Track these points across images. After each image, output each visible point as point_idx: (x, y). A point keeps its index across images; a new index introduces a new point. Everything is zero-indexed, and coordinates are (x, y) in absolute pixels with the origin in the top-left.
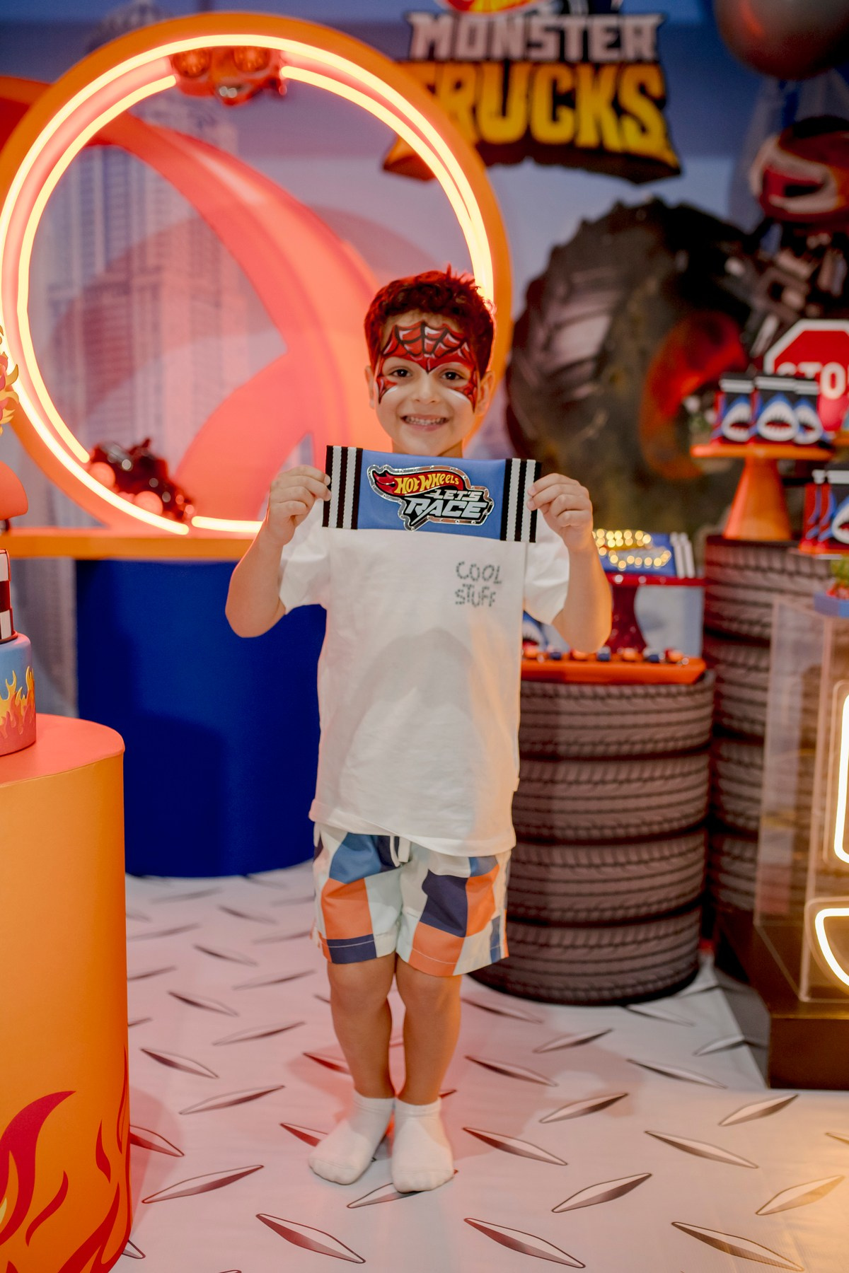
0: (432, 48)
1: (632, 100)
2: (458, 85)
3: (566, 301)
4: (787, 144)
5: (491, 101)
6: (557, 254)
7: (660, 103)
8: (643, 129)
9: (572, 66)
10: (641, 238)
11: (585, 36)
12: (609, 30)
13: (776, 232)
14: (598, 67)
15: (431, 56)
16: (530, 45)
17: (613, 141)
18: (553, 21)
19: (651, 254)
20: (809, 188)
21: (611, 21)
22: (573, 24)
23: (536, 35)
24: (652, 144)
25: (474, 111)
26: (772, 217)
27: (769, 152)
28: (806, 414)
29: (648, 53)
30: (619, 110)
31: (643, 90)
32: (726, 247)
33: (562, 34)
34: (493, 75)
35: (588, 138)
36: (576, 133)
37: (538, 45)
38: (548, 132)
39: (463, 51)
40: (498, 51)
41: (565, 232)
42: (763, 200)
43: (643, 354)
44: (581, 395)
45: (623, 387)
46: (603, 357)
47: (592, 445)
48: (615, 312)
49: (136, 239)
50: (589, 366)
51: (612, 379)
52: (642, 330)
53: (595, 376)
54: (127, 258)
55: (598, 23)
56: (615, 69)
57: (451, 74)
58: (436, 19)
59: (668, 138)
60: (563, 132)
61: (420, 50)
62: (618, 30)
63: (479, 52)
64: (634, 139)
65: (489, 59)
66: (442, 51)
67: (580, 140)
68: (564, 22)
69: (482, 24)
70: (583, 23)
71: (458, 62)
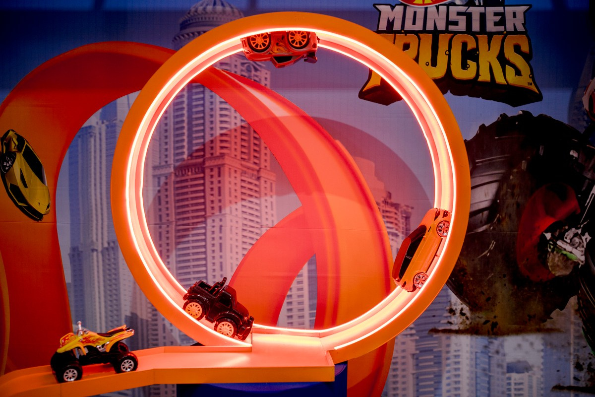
0: (390, 24)
1: (510, 54)
2: (406, 47)
5: (426, 56)
7: (527, 57)
8: (518, 72)
11: (483, 16)
12: (496, 14)
14: (490, 35)
15: (390, 29)
16: (449, 23)
17: (500, 80)
18: (463, 9)
21: (500, 9)
23: (453, 17)
29: (520, 28)
30: (503, 60)
31: (517, 49)
32: (568, 142)
33: (469, 16)
34: (427, 40)
35: (485, 77)
36: (478, 75)
37: (456, 23)
38: (459, 73)
39: (409, 26)
40: (430, 27)
42: (590, 112)
43: (518, 204)
44: (480, 230)
45: (506, 226)
46: (494, 207)
47: (486, 261)
48: (502, 181)
49: (208, 138)
50: (486, 213)
51: (499, 221)
52: (517, 191)
53: (489, 220)
54: (203, 150)
55: (490, 10)
56: (501, 37)
57: (402, 39)
58: (393, 8)
59: (533, 78)
60: (469, 74)
61: (383, 26)
62: (503, 15)
63: (419, 26)
64: (512, 78)
65: (424, 31)
66: (397, 26)
67: (480, 79)
68: (471, 9)
69: (420, 11)
70: (482, 9)
71: (407, 32)
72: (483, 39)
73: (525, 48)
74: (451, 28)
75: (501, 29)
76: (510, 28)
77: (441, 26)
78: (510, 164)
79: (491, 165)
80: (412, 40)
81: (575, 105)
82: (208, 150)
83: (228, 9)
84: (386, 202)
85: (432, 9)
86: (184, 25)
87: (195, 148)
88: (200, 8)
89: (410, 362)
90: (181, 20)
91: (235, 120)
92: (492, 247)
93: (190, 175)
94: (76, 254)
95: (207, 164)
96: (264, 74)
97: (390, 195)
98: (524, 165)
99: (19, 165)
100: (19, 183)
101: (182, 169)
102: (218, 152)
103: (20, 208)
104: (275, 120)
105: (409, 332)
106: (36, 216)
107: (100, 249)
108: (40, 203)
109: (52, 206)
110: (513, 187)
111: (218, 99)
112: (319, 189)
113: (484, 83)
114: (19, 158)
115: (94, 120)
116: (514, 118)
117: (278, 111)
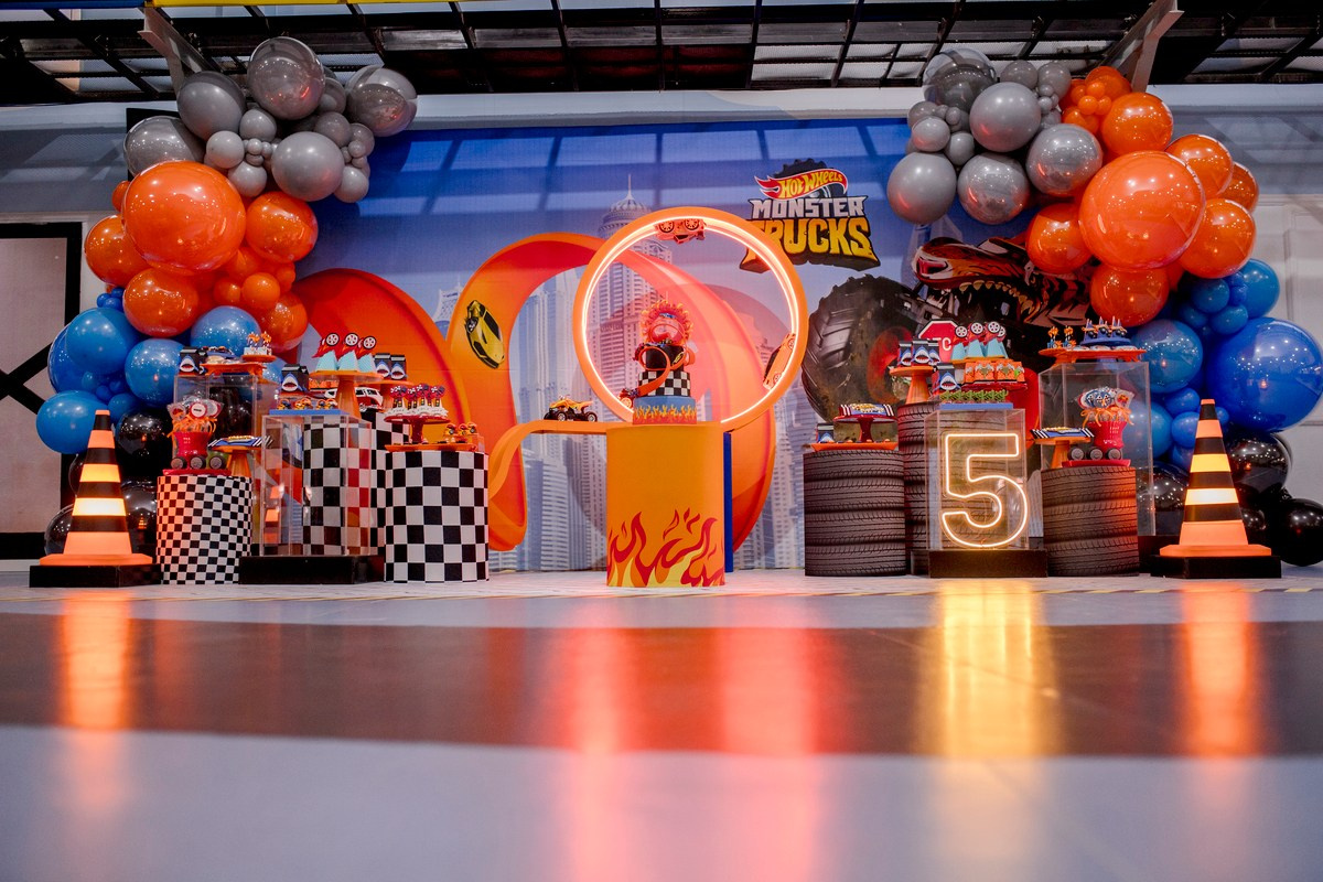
0: (761, 214)
1: (854, 233)
2: (774, 230)
3: (828, 324)
4: (926, 250)
5: (789, 236)
6: (823, 302)
7: (867, 234)
8: (861, 246)
9: (825, 219)
10: (863, 294)
11: (831, 206)
12: (841, 204)
13: (926, 288)
14: (838, 219)
15: (761, 217)
16: (805, 211)
17: (847, 251)
18: (816, 201)
19: (868, 301)
20: (939, 269)
21: (844, 200)
22: (826, 202)
23: (808, 207)
24: (865, 252)
25: (782, 240)
26: (923, 282)
27: (920, 252)
28: (934, 354)
29: (860, 213)
30: (848, 237)
31: (859, 228)
32: (902, 296)
33: (821, 206)
34: (790, 225)
35: (835, 250)
36: (830, 248)
37: (811, 211)
38: (815, 248)
39: (775, 215)
40: (792, 215)
41: (827, 293)
42: (918, 275)
43: (867, 346)
44: (838, 366)
45: (858, 362)
46: (847, 349)
47: (844, 390)
48: (853, 328)
49: (626, 302)
50: (841, 352)
51: (852, 358)
52: (865, 335)
53: (845, 358)
54: (622, 311)
55: (837, 201)
56: (846, 220)
57: (770, 225)
58: (763, 202)
59: (872, 249)
60: (823, 248)
61: (756, 215)
62: (846, 204)
63: (783, 215)
64: (856, 251)
65: (788, 218)
66: (766, 215)
67: (831, 252)
68: (822, 201)
69: (784, 203)
70: (830, 200)
71: (774, 219)
72: (832, 222)
73: (865, 228)
74: (807, 215)
75: (845, 214)
76: (852, 213)
77: (800, 214)
78: (859, 314)
79: (843, 316)
80: (779, 224)
81: (905, 268)
82: (626, 311)
83: (639, 207)
84: (763, 347)
85: (792, 201)
86: (607, 220)
87: (616, 310)
88: (618, 207)
89: (788, 471)
90: (604, 216)
91: (646, 289)
92: (848, 378)
93: (612, 330)
94: (524, 393)
95: (626, 321)
96: (667, 254)
97: (766, 341)
98: (869, 315)
99: (481, 327)
100: (481, 341)
101: (606, 326)
102: (633, 312)
103: (482, 359)
104: (677, 287)
105: (785, 447)
106: (494, 365)
107: (543, 388)
108: (496, 355)
109: (506, 357)
110: (862, 332)
111: (633, 273)
112: (711, 338)
113: (834, 255)
114: (481, 321)
115: (539, 291)
116: (859, 280)
117: (679, 280)
